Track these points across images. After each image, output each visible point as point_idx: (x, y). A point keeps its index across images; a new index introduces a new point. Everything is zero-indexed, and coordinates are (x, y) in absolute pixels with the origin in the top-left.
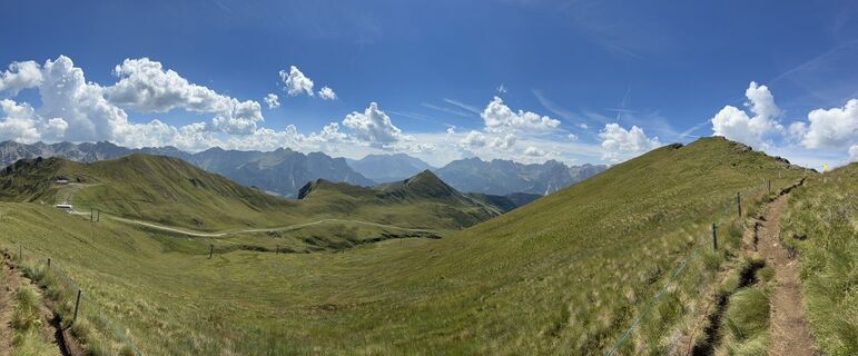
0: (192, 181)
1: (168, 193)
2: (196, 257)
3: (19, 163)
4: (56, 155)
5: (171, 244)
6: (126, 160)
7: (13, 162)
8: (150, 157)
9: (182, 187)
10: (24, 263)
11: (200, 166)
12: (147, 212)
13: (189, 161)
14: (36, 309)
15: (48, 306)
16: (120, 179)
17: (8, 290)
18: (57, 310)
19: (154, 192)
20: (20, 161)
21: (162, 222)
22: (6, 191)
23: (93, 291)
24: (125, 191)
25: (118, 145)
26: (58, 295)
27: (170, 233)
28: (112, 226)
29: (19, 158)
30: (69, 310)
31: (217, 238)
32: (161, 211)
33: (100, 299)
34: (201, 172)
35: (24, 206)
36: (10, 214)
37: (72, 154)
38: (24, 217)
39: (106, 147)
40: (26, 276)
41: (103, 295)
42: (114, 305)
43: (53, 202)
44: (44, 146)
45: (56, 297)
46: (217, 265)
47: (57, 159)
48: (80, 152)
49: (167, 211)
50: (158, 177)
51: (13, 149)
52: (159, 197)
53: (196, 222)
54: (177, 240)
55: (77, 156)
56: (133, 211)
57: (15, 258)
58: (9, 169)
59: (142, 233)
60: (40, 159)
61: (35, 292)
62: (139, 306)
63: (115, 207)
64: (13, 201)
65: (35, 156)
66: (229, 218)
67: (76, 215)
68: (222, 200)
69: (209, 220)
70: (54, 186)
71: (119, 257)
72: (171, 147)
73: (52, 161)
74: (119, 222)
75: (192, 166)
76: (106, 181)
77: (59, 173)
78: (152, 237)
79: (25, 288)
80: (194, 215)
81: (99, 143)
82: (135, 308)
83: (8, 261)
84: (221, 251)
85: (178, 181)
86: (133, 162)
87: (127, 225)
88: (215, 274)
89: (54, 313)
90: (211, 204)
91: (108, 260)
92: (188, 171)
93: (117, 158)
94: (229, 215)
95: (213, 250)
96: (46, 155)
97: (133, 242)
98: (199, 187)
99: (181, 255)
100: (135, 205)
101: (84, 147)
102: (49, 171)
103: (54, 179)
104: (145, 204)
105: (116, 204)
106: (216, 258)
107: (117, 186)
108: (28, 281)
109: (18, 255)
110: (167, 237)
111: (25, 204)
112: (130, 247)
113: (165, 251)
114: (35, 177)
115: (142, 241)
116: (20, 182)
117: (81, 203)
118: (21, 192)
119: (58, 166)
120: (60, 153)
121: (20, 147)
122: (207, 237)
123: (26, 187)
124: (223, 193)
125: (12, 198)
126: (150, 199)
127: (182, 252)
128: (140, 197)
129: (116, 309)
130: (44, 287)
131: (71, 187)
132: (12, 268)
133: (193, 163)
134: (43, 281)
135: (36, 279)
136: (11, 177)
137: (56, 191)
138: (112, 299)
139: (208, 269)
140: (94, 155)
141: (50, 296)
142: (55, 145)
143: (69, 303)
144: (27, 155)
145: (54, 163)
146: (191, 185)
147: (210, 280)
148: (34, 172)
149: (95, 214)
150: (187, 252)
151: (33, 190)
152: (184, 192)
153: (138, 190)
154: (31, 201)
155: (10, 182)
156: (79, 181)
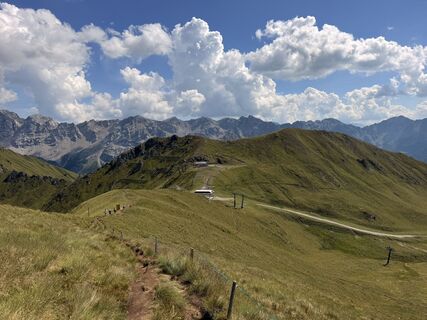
0: (362, 163)
1: (328, 177)
2: (366, 260)
3: (150, 143)
4: (192, 133)
5: (332, 240)
6: (274, 137)
7: (143, 141)
8: (303, 133)
9: (348, 171)
10: (161, 257)
11: (374, 143)
12: (299, 198)
13: (357, 136)
14: (180, 308)
15: (193, 304)
16: (268, 160)
17: (144, 289)
18: (207, 307)
19: (309, 176)
20: (151, 141)
21: (320, 212)
22: (135, 177)
23: (245, 285)
24: (273, 174)
25: (263, 119)
26: (205, 290)
27: (331, 227)
28: (258, 214)
29: (149, 137)
30: (220, 307)
31: (398, 240)
32: (318, 198)
33: (254, 295)
34: (374, 150)
35: (157, 193)
36: (140, 203)
37: (211, 131)
38: (158, 207)
39: (249, 122)
40: (165, 272)
41: (257, 290)
42: (271, 303)
43: (191, 187)
44: (179, 122)
45: (203, 293)
46: (397, 276)
47: (194, 137)
48: (221, 130)
49: (325, 198)
50: (314, 156)
51: (142, 126)
52: (316, 181)
53: (366, 215)
54: (341, 237)
55: (218, 133)
56: (282, 197)
57: (149, 253)
58: (138, 150)
59: (294, 223)
60: (174, 138)
61: (177, 289)
62: (302, 306)
63: (262, 193)
64: (143, 187)
65: (169, 135)
66: (418, 214)
67: (218, 201)
68: (408, 190)
69: (386, 215)
70: (191, 169)
71: (267, 250)
72: (332, 120)
73: (188, 140)
74: (267, 209)
75: (360, 143)
76: (251, 162)
77: (197, 154)
78: (307, 230)
79: (165, 285)
80: (363, 206)
81: (242, 118)
82: (298, 309)
83: (141, 257)
84: (403, 259)
85: (342, 162)
86: (282, 140)
87: (277, 213)
88: (396, 289)
89: (202, 311)
90: (389, 194)
91: (255, 254)
92: (355, 149)
93: (264, 135)
94: (418, 210)
95: (391, 255)
96: (181, 133)
97: (283, 233)
98: (372, 170)
99: (344, 255)
100: (284, 190)
101: (225, 123)
102: (186, 151)
103: (191, 161)
104: (296, 190)
105: (264, 189)
106: (396, 267)
107: (264, 168)
108: (167, 277)
109: (153, 248)
110: (325, 231)
111: (159, 191)
112: (280, 239)
113: (324, 248)
114: (169, 159)
115: (294, 232)
116: (152, 165)
117: (221, 186)
118: (153, 177)
119: (195, 147)
120: (198, 131)
121: (149, 123)
122: (383, 237)
123: (159, 171)
124: (408, 180)
125: (142, 184)
126: (304, 183)
127: (346, 252)
128: (293, 181)
129: (274, 307)
130: (187, 283)
131: (211, 169)
132: (146, 265)
133: (362, 139)
134: (186, 277)
135: (177, 274)
136: (140, 159)
137: (193, 174)
138: (268, 295)
139: (385, 279)
140: (236, 132)
141: (196, 291)
142: (191, 122)
143: (221, 298)
144: (160, 133)
145: (189, 142)
146: (360, 168)
147: (387, 294)
148: (168, 153)
149: (239, 200)
150: (353, 253)
151: (167, 173)
152: (349, 175)
153: (290, 173)
154: (165, 187)
155: (140, 164)
156: (219, 162)
